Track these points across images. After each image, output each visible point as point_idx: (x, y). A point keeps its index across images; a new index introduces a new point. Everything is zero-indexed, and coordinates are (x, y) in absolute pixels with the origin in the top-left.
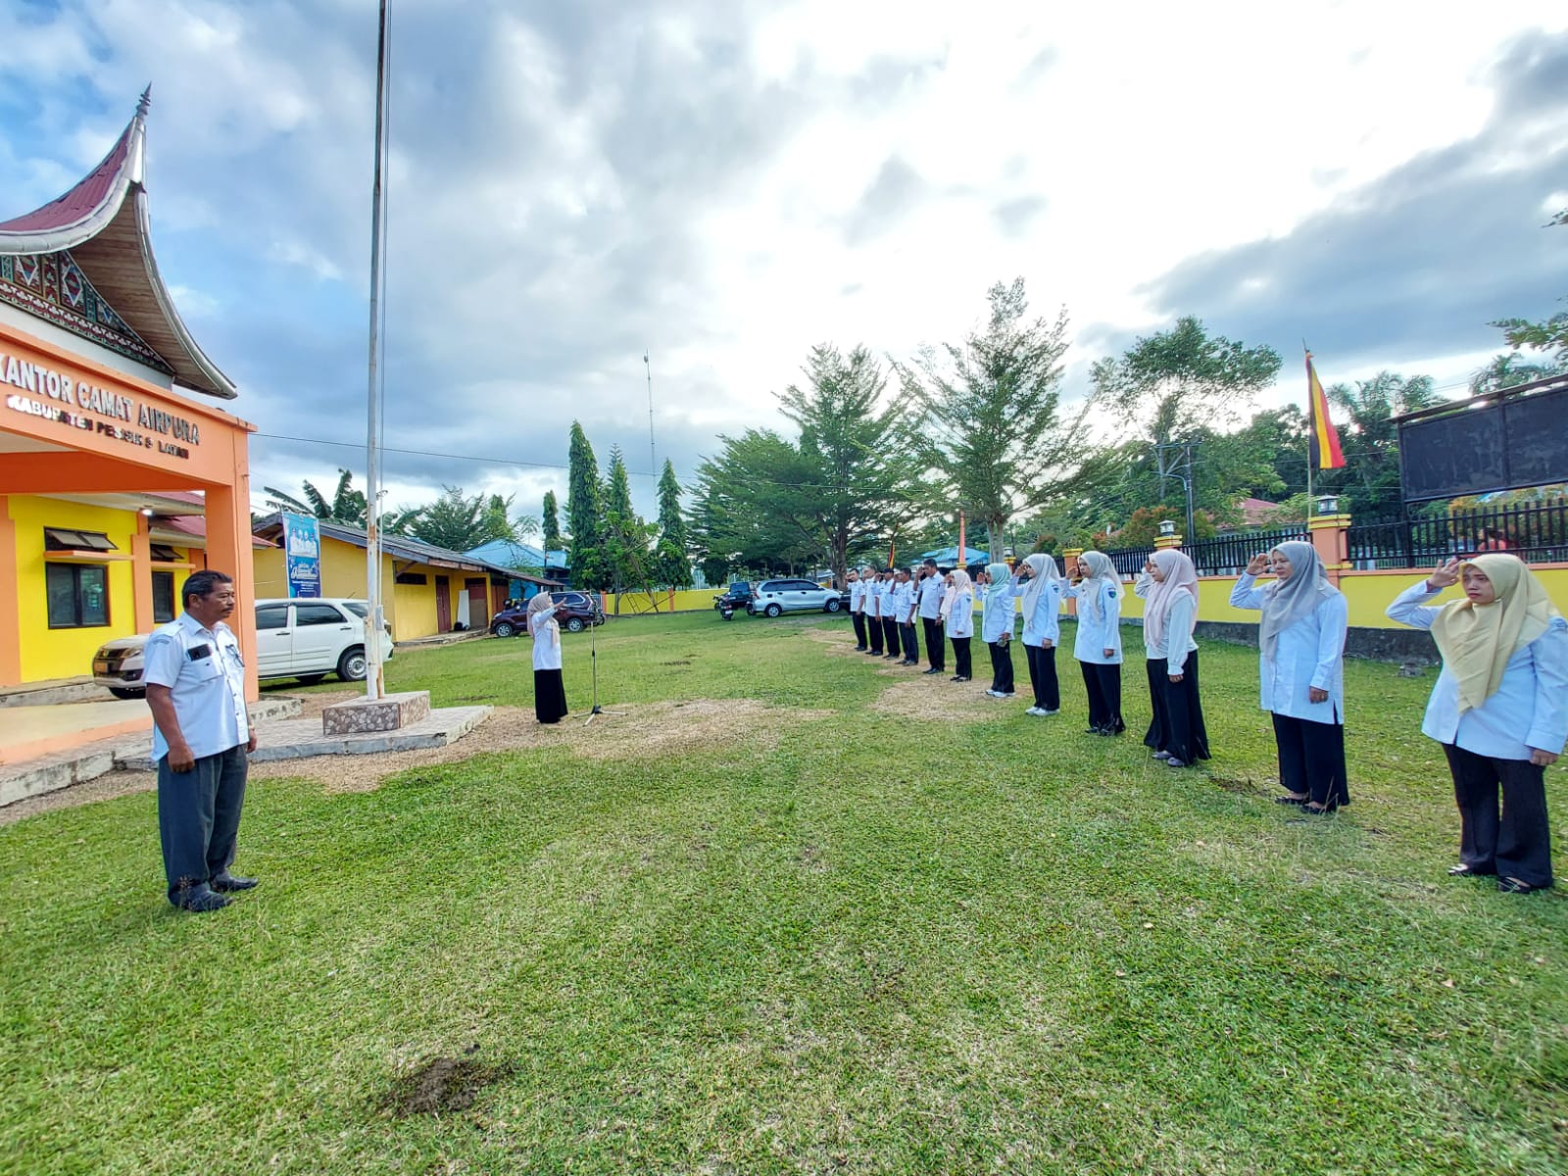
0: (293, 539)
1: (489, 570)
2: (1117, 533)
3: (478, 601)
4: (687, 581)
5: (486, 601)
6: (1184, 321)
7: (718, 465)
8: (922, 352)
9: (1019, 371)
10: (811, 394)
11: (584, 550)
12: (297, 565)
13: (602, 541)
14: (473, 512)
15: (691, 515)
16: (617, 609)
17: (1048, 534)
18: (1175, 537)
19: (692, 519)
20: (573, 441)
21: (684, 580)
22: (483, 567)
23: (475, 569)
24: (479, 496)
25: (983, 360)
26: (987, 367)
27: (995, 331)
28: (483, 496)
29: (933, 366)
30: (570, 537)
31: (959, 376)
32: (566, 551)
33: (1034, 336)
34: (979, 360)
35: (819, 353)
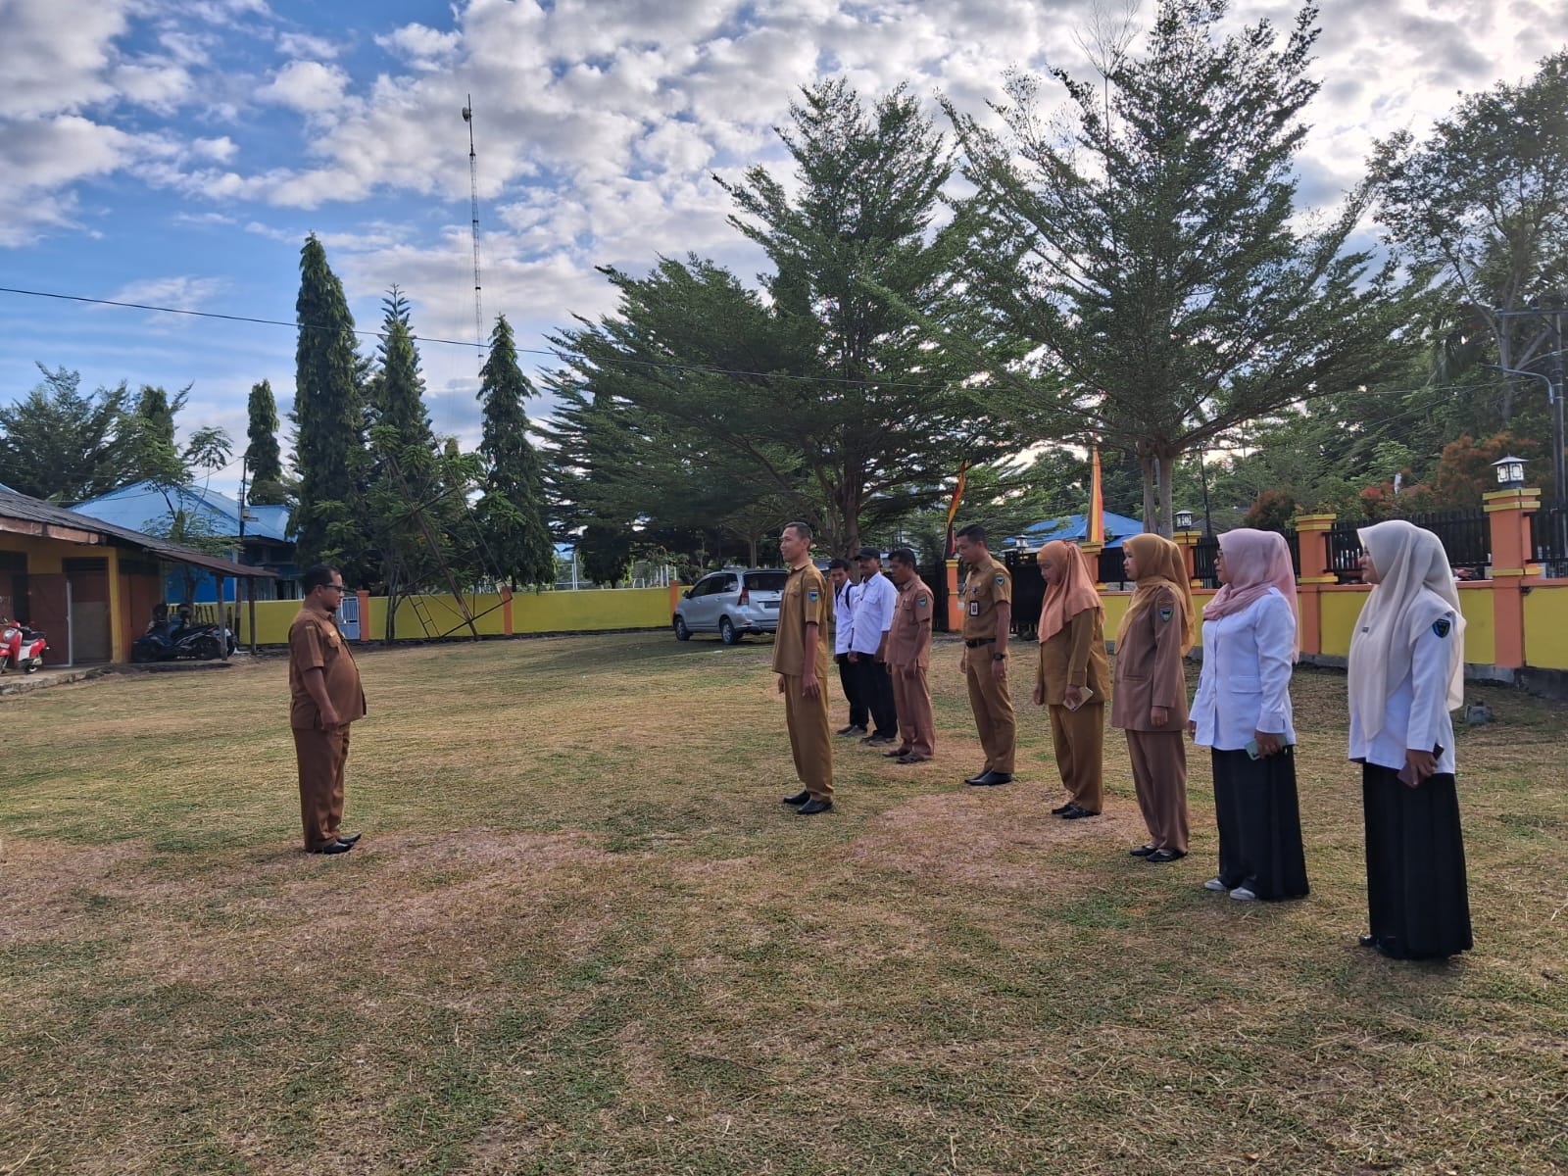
1: (113, 540)
2: (1412, 491)
3: (90, 608)
4: (540, 572)
5: (108, 607)
6: (1553, 62)
9: (1214, 139)
10: (794, 187)
11: (324, 504)
13: (363, 488)
14: (101, 421)
15: (553, 438)
16: (390, 627)
17: (1277, 492)
18: (1525, 492)
19: (556, 446)
20: (305, 278)
21: (534, 569)
22: (99, 533)
24: (115, 389)
25: (1136, 112)
26: (1144, 127)
27: (1163, 50)
28: (123, 390)
29: (1031, 119)
30: (299, 478)
31: (1086, 144)
32: (289, 506)
33: (1246, 63)
34: (1126, 112)
35: (815, 103)
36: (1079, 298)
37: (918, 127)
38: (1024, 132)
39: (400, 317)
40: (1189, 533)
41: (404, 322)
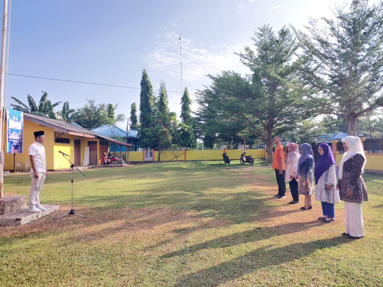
0: (11, 121)
1: (98, 137)
3: (93, 152)
4: (193, 146)
5: (97, 152)
7: (212, 90)
8: (311, 22)
9: (369, 32)
10: (256, 52)
11: (145, 129)
12: (11, 133)
13: (154, 126)
15: (197, 114)
16: (159, 158)
19: (198, 116)
22: (95, 136)
23: (92, 137)
24: (102, 104)
25: (346, 26)
26: (349, 30)
27: (354, 9)
28: (104, 104)
29: (316, 30)
30: (140, 123)
31: (332, 36)
32: (138, 130)
33: (380, 10)
34: (343, 26)
35: (262, 30)
36: (330, 76)
37: (290, 35)
38: (314, 33)
39: (163, 87)
40: (362, 138)
41: (164, 88)
